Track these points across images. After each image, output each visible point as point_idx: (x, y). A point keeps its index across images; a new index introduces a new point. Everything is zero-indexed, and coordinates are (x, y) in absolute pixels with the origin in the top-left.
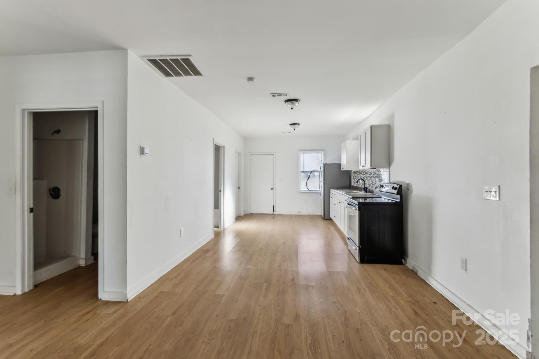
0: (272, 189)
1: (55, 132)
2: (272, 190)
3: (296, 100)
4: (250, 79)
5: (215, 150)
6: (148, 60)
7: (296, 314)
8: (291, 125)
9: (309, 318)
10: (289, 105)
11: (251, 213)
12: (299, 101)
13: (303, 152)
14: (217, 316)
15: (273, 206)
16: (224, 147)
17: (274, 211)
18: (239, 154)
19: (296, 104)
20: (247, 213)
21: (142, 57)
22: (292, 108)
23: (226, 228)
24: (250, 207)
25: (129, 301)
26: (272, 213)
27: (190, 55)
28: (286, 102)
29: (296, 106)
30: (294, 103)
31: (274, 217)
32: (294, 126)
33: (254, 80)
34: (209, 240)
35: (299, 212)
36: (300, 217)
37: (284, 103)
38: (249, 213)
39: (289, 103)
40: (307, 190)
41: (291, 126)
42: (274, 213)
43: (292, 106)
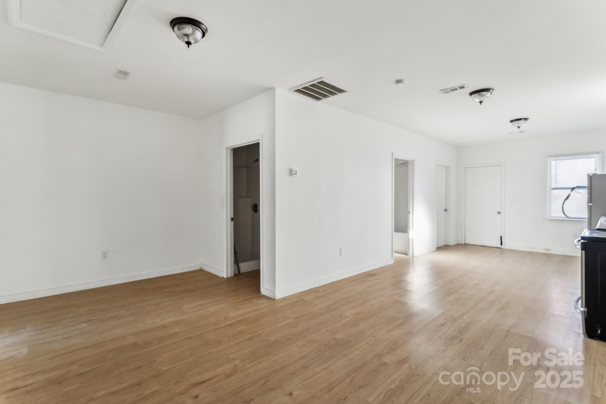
0: (499, 213)
1: (255, 161)
2: (498, 215)
3: (487, 90)
4: (399, 82)
5: (395, 167)
6: (294, 91)
7: (405, 358)
8: (512, 121)
9: (416, 367)
10: (476, 99)
11: (466, 243)
12: (491, 90)
13: (554, 158)
14: (327, 331)
15: (501, 237)
16: (413, 161)
17: (501, 244)
18: (446, 167)
19: (488, 94)
20: (460, 242)
21: (289, 90)
22: (481, 102)
23: (416, 256)
24: (465, 235)
25: (276, 299)
26: (499, 246)
27: (322, 78)
28: (471, 96)
29: (487, 97)
30: (484, 94)
31: (502, 253)
32: (518, 123)
33: (404, 82)
34: (384, 265)
35: (547, 250)
36: (548, 256)
37: (469, 96)
38: (464, 243)
39: (477, 95)
40: (564, 216)
41: (513, 123)
42: (503, 247)
43: (481, 99)
